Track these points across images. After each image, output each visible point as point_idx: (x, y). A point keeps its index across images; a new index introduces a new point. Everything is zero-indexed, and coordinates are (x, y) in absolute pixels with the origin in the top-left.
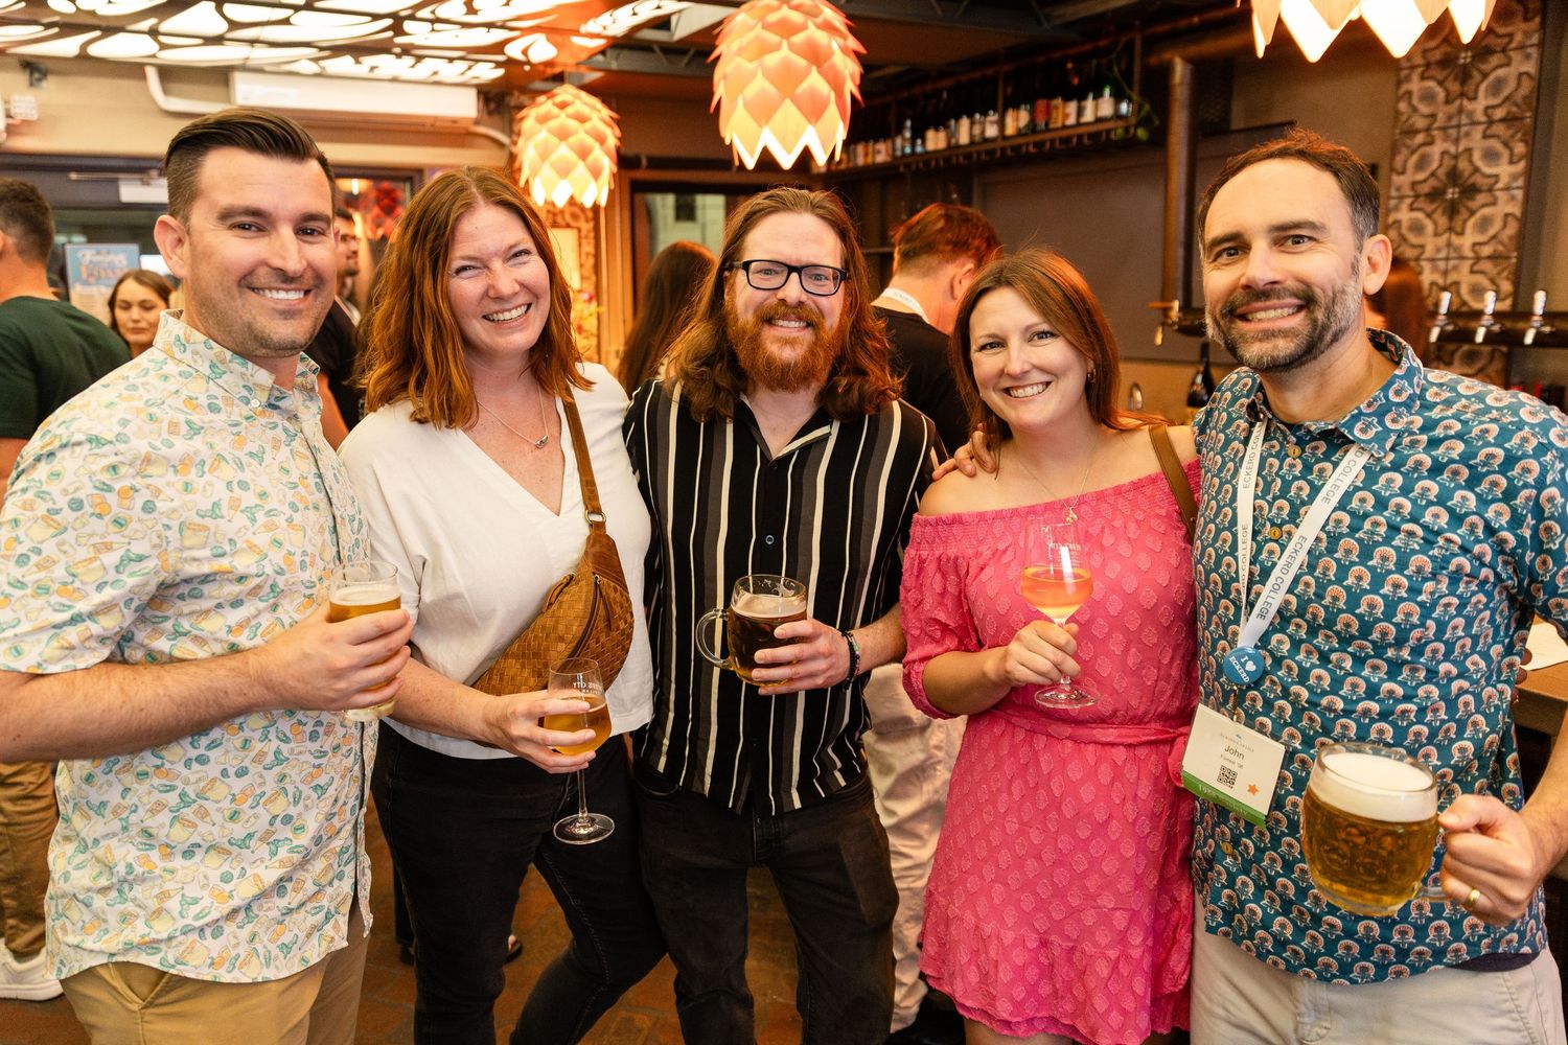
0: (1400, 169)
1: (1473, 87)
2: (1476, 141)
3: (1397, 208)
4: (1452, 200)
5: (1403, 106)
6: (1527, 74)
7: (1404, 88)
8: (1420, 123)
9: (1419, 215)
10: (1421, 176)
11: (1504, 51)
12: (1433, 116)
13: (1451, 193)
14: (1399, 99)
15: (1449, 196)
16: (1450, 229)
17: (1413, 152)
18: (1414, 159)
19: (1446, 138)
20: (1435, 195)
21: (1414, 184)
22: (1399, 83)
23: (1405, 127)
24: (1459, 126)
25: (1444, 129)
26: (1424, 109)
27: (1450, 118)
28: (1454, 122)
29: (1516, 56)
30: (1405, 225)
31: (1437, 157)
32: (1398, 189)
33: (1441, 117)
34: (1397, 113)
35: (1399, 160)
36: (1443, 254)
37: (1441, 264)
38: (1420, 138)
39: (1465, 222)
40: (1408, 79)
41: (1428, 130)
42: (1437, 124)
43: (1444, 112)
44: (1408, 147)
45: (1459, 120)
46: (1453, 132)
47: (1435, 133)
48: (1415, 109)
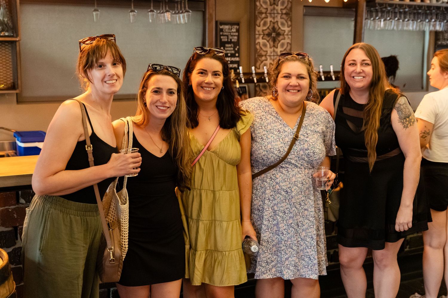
1: (277, 2)
2: (278, 19)
3: (258, 38)
4: (274, 37)
5: (258, 3)
6: (289, 1)
8: (264, 11)
9: (265, 41)
10: (265, 28)
12: (267, 9)
13: (274, 35)
15: (273, 36)
16: (274, 46)
17: (262, 20)
18: (262, 22)
19: (271, 17)
20: (269, 35)
21: (263, 31)
23: (259, 11)
25: (270, 14)
26: (264, 6)
27: (272, 10)
28: (273, 12)
30: (261, 44)
31: (269, 23)
32: (258, 32)
33: (269, 9)
34: (256, 5)
35: (258, 22)
36: (272, 54)
37: (272, 57)
38: (264, 16)
39: (278, 44)
41: (266, 13)
42: (268, 12)
43: (270, 8)
44: (260, 18)
45: (274, 12)
46: (273, 15)
47: (268, 15)
48: (261, 6)
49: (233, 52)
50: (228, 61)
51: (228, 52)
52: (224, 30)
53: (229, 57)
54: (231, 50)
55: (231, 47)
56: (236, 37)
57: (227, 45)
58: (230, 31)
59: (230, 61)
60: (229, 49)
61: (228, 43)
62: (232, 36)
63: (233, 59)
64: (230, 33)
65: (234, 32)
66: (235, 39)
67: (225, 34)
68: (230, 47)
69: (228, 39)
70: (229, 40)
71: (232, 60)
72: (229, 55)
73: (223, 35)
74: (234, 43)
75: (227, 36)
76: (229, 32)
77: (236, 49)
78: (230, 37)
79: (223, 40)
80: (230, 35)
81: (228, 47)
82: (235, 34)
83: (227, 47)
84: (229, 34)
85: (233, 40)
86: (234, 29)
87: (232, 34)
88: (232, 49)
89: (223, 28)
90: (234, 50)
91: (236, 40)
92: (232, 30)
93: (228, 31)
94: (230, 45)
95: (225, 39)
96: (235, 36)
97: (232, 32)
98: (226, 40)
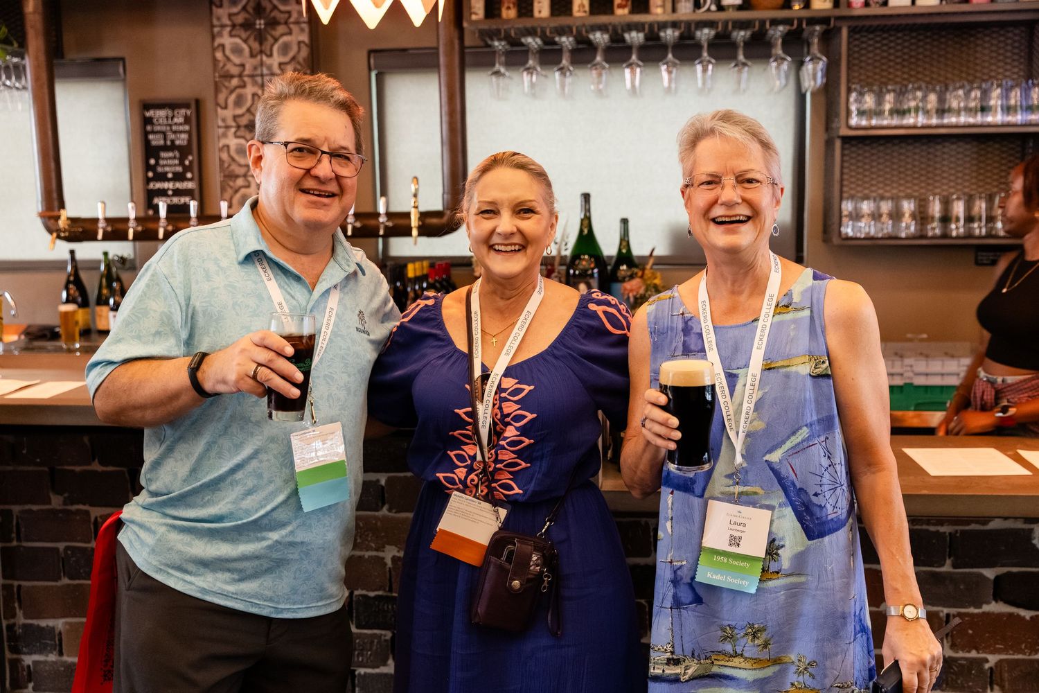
0: (223, 104)
1: (268, 47)
3: (225, 135)
5: (219, 55)
6: (303, 42)
7: (218, 41)
8: (235, 70)
9: (242, 141)
10: (239, 111)
11: (286, 23)
12: (243, 66)
14: (214, 50)
17: (232, 92)
18: (232, 98)
19: (255, 83)
21: (235, 117)
22: (213, 38)
23: (222, 73)
24: (262, 75)
25: (252, 76)
26: (237, 60)
27: (255, 68)
28: (259, 72)
29: (295, 28)
30: (233, 148)
31: (249, 97)
32: (224, 120)
33: (248, 66)
34: (215, 60)
35: (221, 97)
38: (235, 82)
40: (220, 34)
41: (240, 76)
42: (247, 72)
43: (250, 63)
44: (227, 88)
45: (262, 71)
46: (259, 79)
47: (246, 79)
48: (228, 59)
49: (179, 169)
50: (168, 189)
51: (167, 169)
52: (155, 121)
53: (169, 180)
54: (175, 165)
55: (175, 158)
56: (185, 136)
57: (163, 154)
58: (170, 122)
59: (173, 190)
60: (170, 162)
61: (165, 148)
62: (175, 132)
63: (179, 185)
64: (171, 125)
65: (181, 124)
66: (183, 140)
67: (157, 128)
68: (170, 158)
69: (165, 139)
70: (169, 143)
71: (178, 189)
72: (170, 176)
73: (153, 132)
74: (180, 148)
75: (164, 133)
76: (167, 125)
77: (187, 163)
78: (171, 136)
79: (154, 143)
80: (171, 130)
81: (166, 159)
82: (181, 128)
83: (163, 159)
84: (168, 128)
85: (177, 143)
86: (178, 118)
87: (174, 128)
88: (177, 162)
89: (153, 116)
90: (182, 163)
91: (185, 143)
92: (176, 120)
93: (165, 122)
94: (171, 154)
95: (158, 140)
96: (181, 132)
97: (176, 124)
98: (162, 142)
